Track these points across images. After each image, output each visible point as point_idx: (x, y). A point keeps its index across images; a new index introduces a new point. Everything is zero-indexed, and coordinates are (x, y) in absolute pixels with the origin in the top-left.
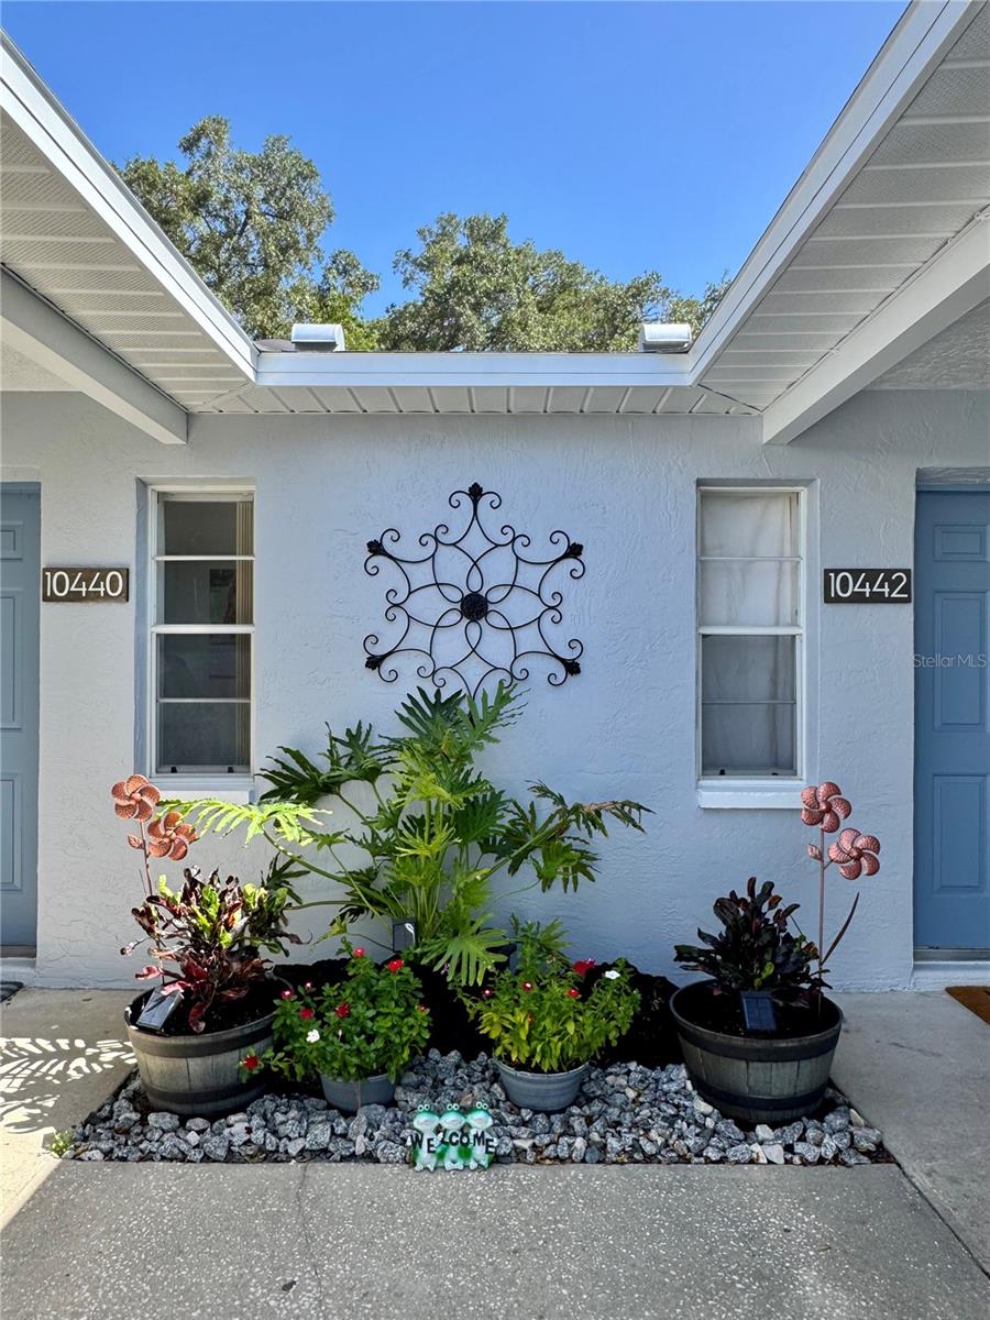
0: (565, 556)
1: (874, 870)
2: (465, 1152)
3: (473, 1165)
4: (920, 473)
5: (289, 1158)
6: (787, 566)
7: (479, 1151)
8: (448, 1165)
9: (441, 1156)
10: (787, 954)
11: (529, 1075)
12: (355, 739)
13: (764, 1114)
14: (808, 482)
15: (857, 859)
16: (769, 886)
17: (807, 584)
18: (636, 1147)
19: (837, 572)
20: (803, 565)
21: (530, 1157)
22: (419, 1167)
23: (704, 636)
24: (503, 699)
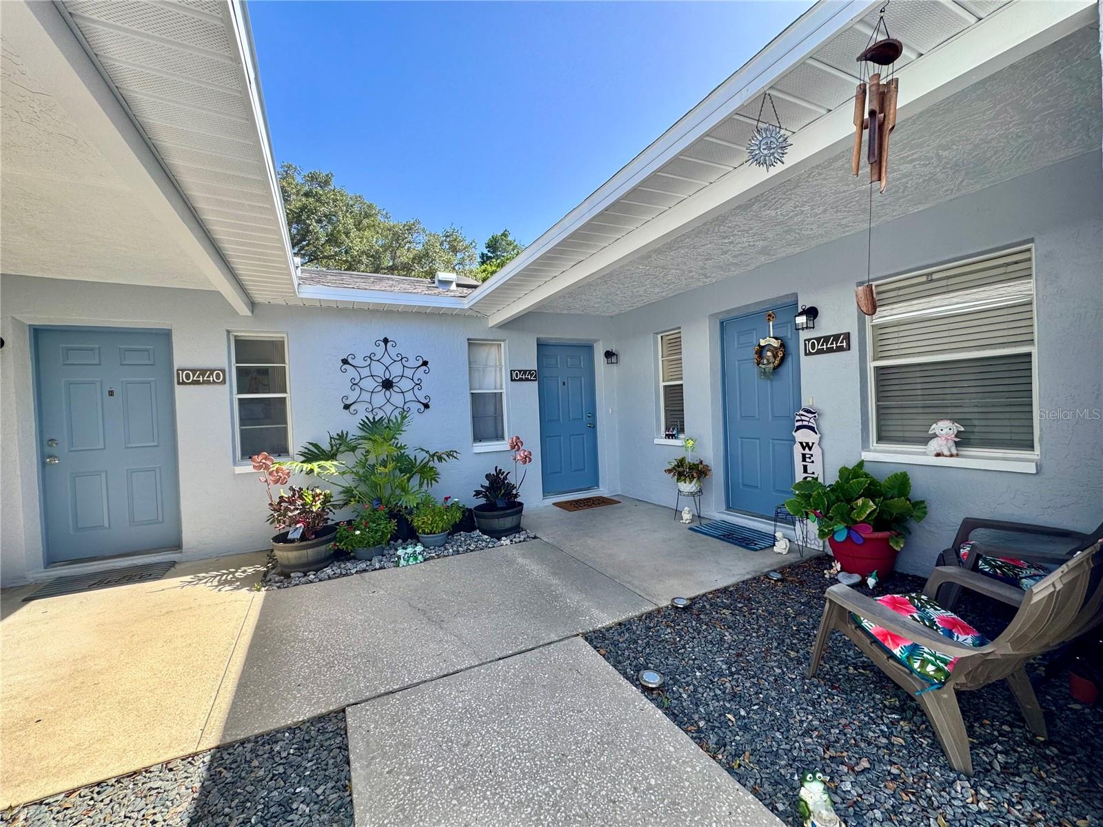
0: (422, 365)
1: (530, 461)
2: (416, 559)
3: (418, 562)
4: (538, 339)
5: (353, 574)
6: (498, 369)
7: (420, 557)
8: (410, 563)
9: (408, 561)
10: (508, 487)
11: (432, 535)
12: (341, 437)
13: (504, 534)
14: (504, 341)
15: (525, 458)
16: (501, 470)
17: (505, 376)
18: (468, 549)
19: (514, 371)
20: (503, 369)
21: (436, 557)
22: (400, 566)
23: (472, 393)
24: (404, 418)
